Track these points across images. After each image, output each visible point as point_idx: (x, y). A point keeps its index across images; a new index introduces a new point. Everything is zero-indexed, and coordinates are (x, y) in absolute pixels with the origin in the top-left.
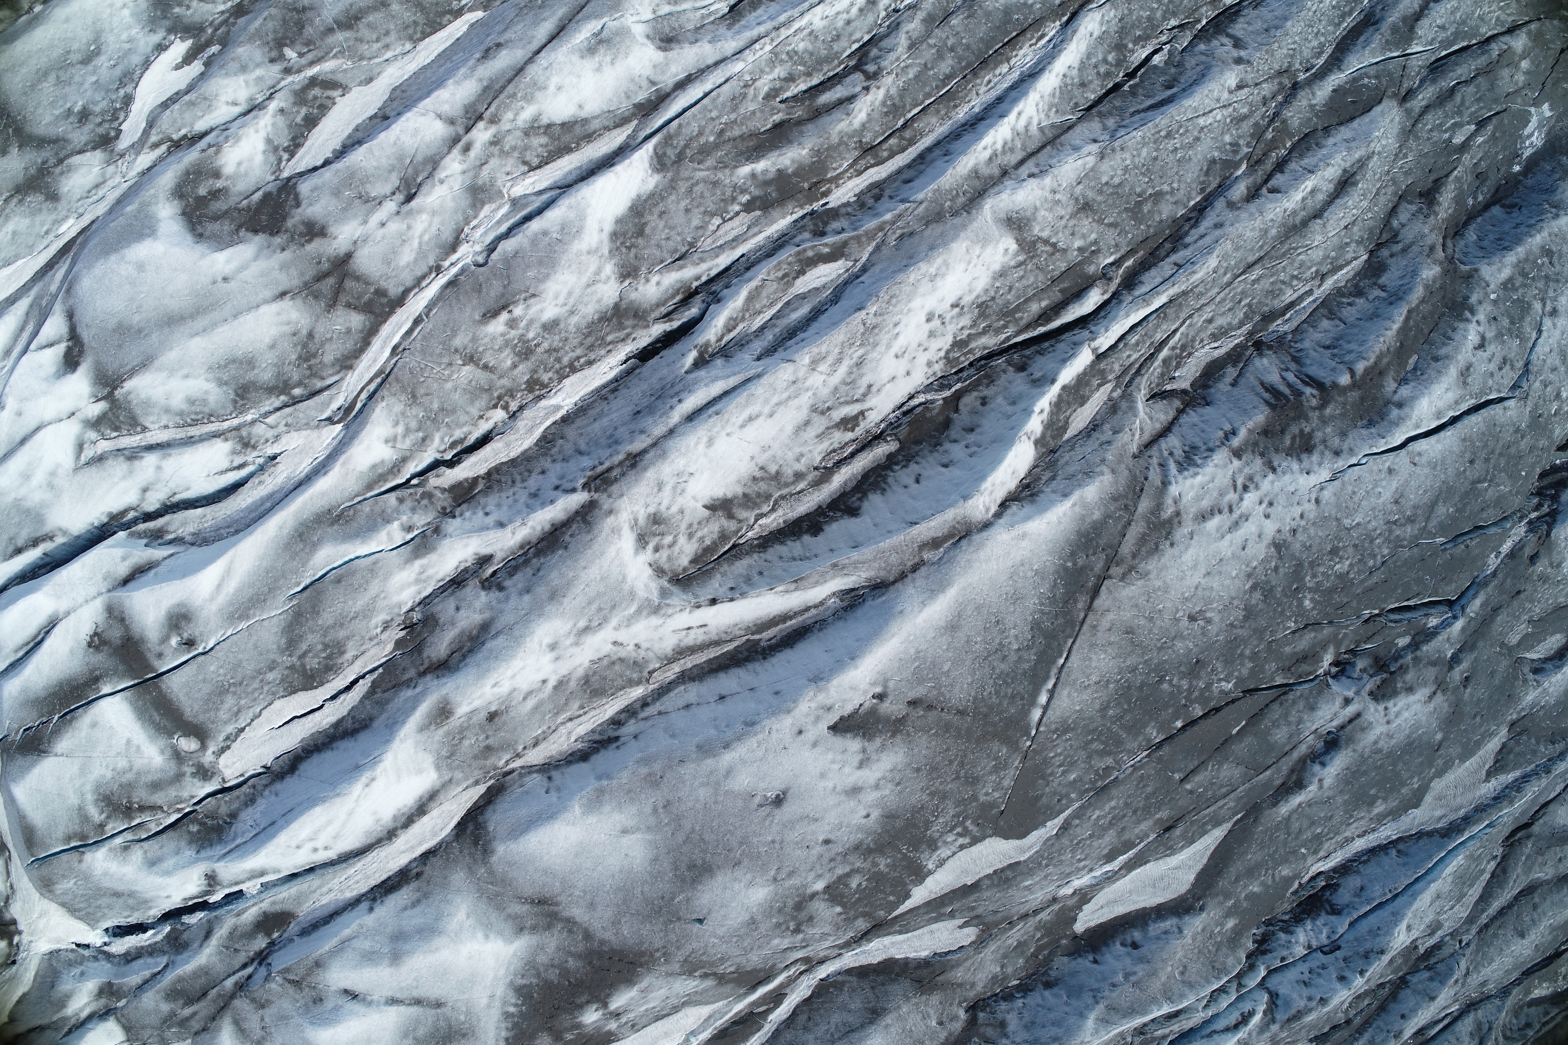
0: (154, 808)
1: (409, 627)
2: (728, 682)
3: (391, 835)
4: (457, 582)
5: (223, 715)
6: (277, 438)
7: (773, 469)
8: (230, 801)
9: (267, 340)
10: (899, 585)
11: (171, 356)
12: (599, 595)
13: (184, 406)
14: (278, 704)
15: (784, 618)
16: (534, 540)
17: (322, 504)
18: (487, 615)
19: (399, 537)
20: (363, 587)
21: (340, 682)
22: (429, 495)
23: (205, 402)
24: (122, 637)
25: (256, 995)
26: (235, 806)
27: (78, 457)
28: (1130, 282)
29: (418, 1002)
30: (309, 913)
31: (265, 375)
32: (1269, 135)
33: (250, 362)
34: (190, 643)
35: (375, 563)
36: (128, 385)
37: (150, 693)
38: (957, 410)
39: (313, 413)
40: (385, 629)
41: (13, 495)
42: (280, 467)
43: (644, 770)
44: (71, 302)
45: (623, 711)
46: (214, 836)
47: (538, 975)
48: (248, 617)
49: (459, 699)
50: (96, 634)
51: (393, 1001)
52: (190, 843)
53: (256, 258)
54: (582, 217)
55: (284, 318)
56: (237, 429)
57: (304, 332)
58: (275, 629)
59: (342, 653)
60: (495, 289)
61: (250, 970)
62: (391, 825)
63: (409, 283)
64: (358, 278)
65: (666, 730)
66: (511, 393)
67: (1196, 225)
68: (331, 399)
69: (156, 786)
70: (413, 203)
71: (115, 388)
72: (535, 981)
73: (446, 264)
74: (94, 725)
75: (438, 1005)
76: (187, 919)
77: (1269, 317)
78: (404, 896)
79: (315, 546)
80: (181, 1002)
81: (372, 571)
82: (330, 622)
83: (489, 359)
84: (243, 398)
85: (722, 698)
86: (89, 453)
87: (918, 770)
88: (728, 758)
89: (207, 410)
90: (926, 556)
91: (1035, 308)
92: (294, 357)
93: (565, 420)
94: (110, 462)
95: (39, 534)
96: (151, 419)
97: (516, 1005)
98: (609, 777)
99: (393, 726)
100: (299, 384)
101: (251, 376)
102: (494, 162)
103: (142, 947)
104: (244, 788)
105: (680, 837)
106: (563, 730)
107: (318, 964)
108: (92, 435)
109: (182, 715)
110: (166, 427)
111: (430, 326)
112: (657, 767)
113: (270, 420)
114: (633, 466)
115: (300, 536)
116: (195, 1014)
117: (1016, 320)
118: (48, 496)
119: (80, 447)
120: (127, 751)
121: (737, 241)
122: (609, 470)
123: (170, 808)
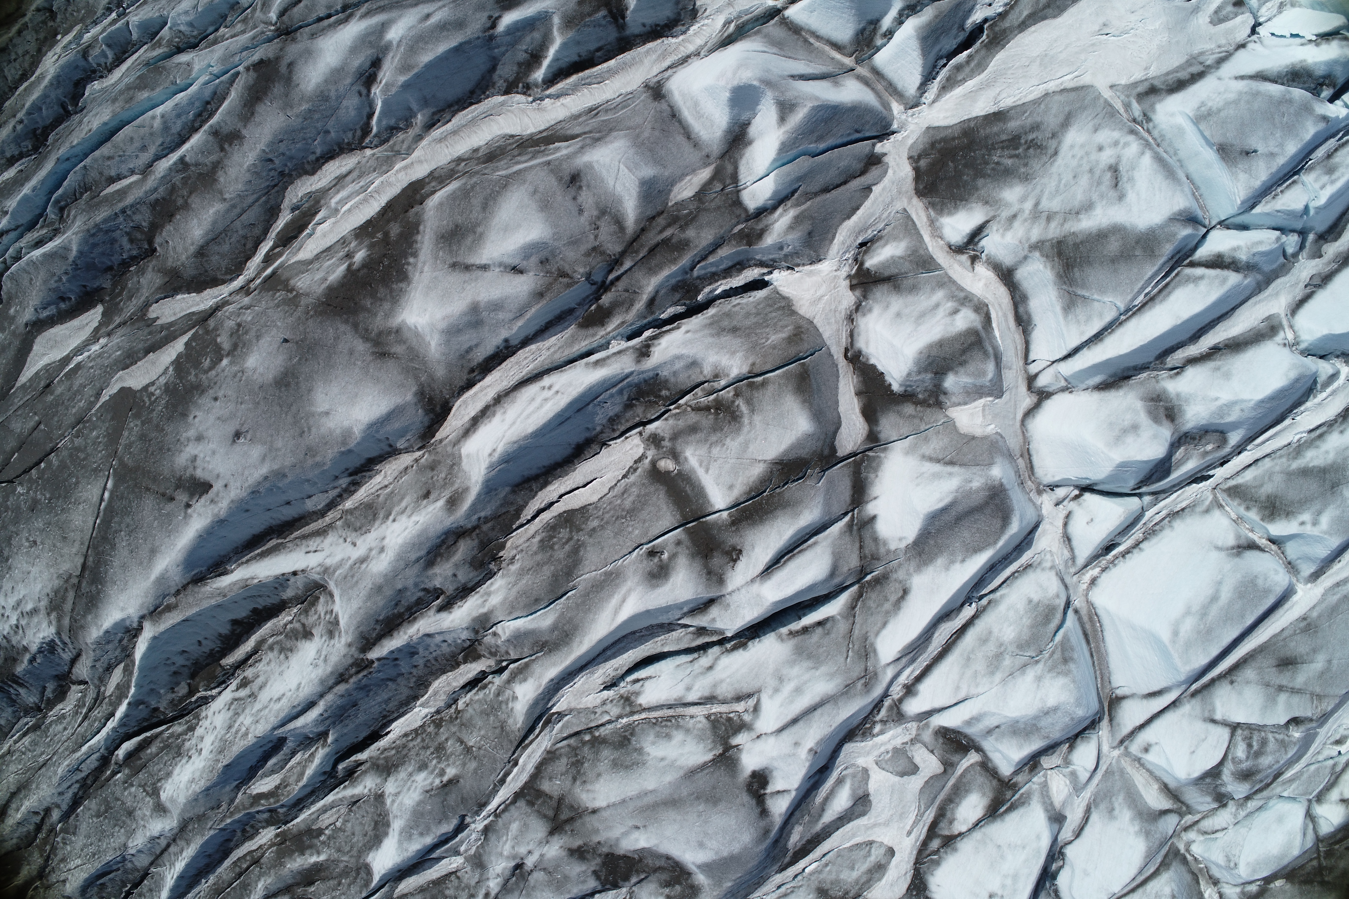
0: (698, 409)
1: (496, 561)
2: (289, 513)
3: (498, 400)
4: (465, 591)
5: (635, 491)
6: (604, 703)
7: (282, 656)
8: (634, 418)
9: (602, 780)
10: (185, 582)
11: (670, 777)
12: (352, 588)
13: (675, 733)
14: (595, 498)
15: (263, 555)
16: (405, 624)
17: (555, 657)
18: (430, 572)
19: (500, 629)
20: (523, 593)
21: (546, 516)
22: (493, 654)
23: (658, 735)
24: (712, 557)
25: (599, 259)
26: (629, 414)
27: (758, 701)
28: (105, 761)
29: (468, 268)
30: (567, 328)
31: (607, 753)
33: (616, 765)
34: (652, 553)
35: (510, 613)
36: (709, 757)
37: (691, 510)
38: (189, 685)
39: (574, 721)
40: (514, 558)
41: (818, 673)
42: (600, 681)
43: (318, 459)
44: (762, 824)
45: (355, 491)
46: (644, 388)
47: (392, 291)
48: (606, 573)
49: (441, 513)
50: (735, 561)
51: (484, 268)
52: (666, 381)
53: (618, 840)
54: (400, 842)
55: (591, 795)
56: (632, 713)
57: (578, 783)
58: (587, 563)
59: (541, 541)
60: (452, 799)
61: (611, 277)
62: (498, 408)
63: (512, 808)
64: (545, 816)
65: (316, 483)
66: (452, 720)
67: (76, 794)
68: (561, 731)
69: (693, 429)
70: (513, 864)
71: (721, 755)
72: (394, 286)
73: (491, 818)
74: (731, 487)
75: (454, 266)
76: (680, 309)
78: (480, 355)
79: (554, 627)
80: (674, 241)
81: (513, 607)
82: (545, 568)
83: (459, 748)
84: (625, 737)
85: (288, 503)
86: (751, 702)
87: (169, 450)
88: (264, 470)
89: (657, 729)
90: (173, 600)
91: (153, 749)
92: (586, 765)
93: (416, 698)
94: (730, 696)
95: (800, 638)
96: (700, 726)
97: (409, 264)
98: (343, 453)
100: (584, 743)
101: (616, 754)
102: (473, 883)
103: (725, 278)
104: (622, 428)
105: (294, 408)
106: (390, 479)
107: (540, 295)
108: (747, 718)
109: (667, 492)
110: (692, 717)
111: (492, 778)
112: (310, 462)
113: (607, 718)
114: (341, 675)
115: (567, 635)
116: (661, 232)
117: (162, 742)
118: (785, 671)
119: (756, 709)
120: (709, 464)
121: (324, 810)
122: (358, 672)
123: (685, 410)
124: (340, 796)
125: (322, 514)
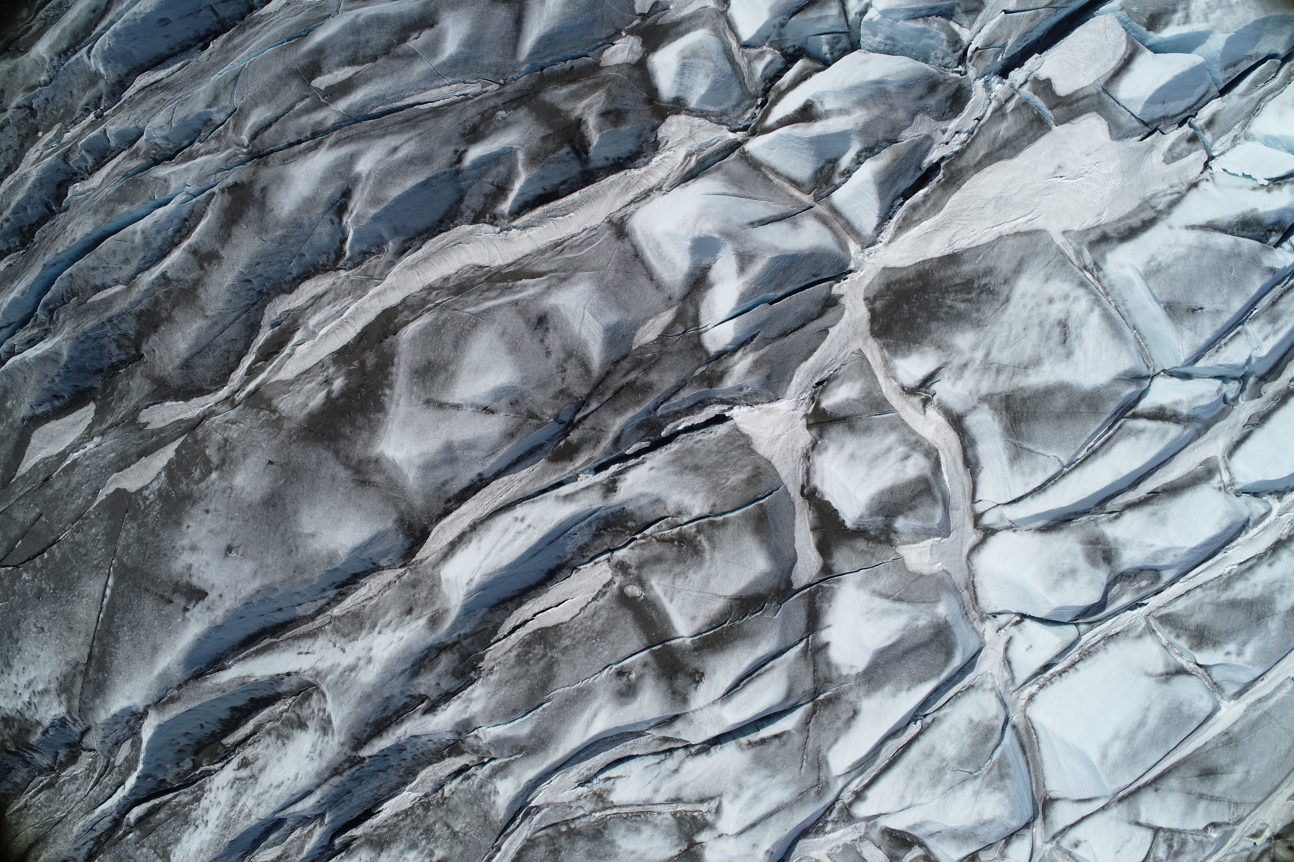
1: (475, 670)
2: (280, 617)
3: (474, 527)
4: (447, 696)
5: (604, 613)
6: (578, 798)
7: (279, 742)
8: (602, 546)
10: (186, 678)
12: (342, 694)
13: (643, 827)
14: (567, 618)
15: (258, 653)
16: (393, 725)
17: (533, 760)
18: (415, 682)
19: (481, 733)
20: (501, 704)
21: (521, 633)
22: (475, 751)
23: (628, 829)
24: (676, 679)
25: (567, 401)
26: (597, 542)
27: (720, 804)
28: (117, 822)
29: (441, 406)
30: (537, 461)
31: (581, 844)
33: (590, 855)
34: (620, 673)
35: (490, 720)
36: (675, 852)
37: (657, 635)
38: (193, 760)
39: (552, 813)
40: (492, 668)
41: (774, 781)
42: (575, 779)
43: (306, 576)
45: (342, 601)
46: (611, 519)
47: (370, 421)
48: (578, 689)
49: (423, 632)
50: (698, 682)
51: (457, 407)
52: (632, 514)
56: (605, 809)
58: (560, 678)
59: (518, 655)
61: (578, 416)
62: (474, 535)
65: (304, 595)
66: (439, 805)
67: (90, 850)
68: (540, 821)
69: (658, 559)
71: (686, 851)
72: (372, 416)
74: (694, 618)
75: (428, 402)
76: (645, 444)
78: (456, 487)
79: (532, 735)
80: (638, 384)
81: (492, 716)
82: (522, 681)
83: (446, 832)
84: (598, 830)
85: (280, 610)
86: (713, 804)
87: (165, 555)
88: (256, 584)
89: (628, 823)
90: (176, 692)
91: (161, 815)
92: (563, 853)
93: (405, 784)
94: (694, 798)
95: (759, 748)
96: (666, 822)
97: (385, 395)
98: (329, 571)
100: (561, 834)
101: (590, 846)
103: (687, 415)
104: (591, 555)
105: (282, 528)
106: (374, 592)
107: (511, 435)
108: (710, 818)
109: (634, 616)
110: (659, 813)
112: (299, 578)
113: (581, 812)
114: (336, 769)
115: (544, 743)
116: (625, 375)
117: (171, 809)
118: (744, 779)
119: (718, 811)
120: (673, 594)
122: (351, 767)
123: (650, 541)
125: (312, 618)
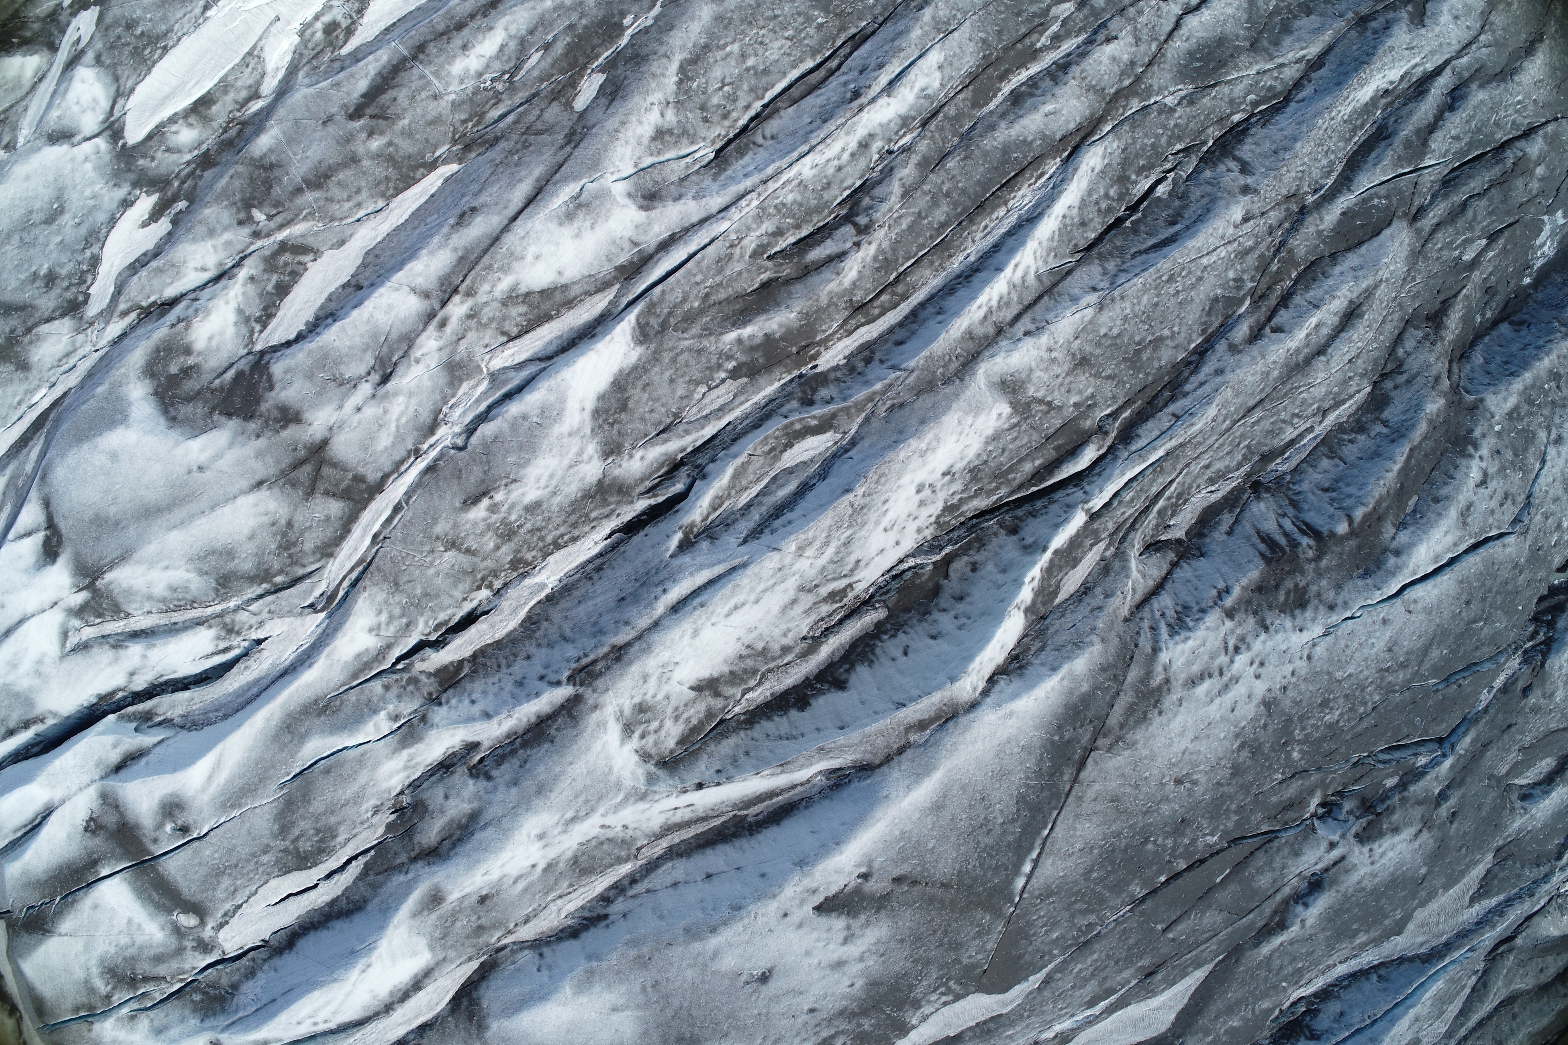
0: (158, 979)
1: (399, 810)
2: (714, 858)
3: (388, 1008)
4: (445, 767)
5: (220, 894)
6: (261, 624)
8: (231, 972)
9: (246, 532)
10: (885, 769)
11: (150, 549)
12: (586, 788)
13: (166, 594)
14: (273, 883)
15: (771, 794)
16: (521, 731)
17: (308, 695)
18: (475, 805)
19: (386, 727)
20: (353, 776)
21: (333, 864)
22: (414, 681)
23: (186, 589)
24: (117, 823)
26: (236, 977)
27: (63, 644)
28: (1126, 436)
31: (247, 566)
32: (1274, 267)
33: (229, 553)
34: (183, 830)
35: (363, 754)
36: (109, 577)
37: (147, 874)
38: (946, 576)
39: (296, 601)
40: (375, 813)
42: (265, 654)
43: (633, 953)
44: (46, 490)
45: (612, 887)
46: (217, 1006)
48: (240, 806)
49: (450, 887)
50: (91, 819)
52: (194, 1011)
53: (231, 446)
54: (562, 400)
55: (262, 508)
56: (220, 615)
57: (283, 522)
58: (267, 816)
59: (334, 837)
60: (475, 474)
62: (388, 1000)
63: (387, 468)
64: (335, 465)
65: (654, 910)
66: (495, 574)
67: (1196, 370)
68: (313, 586)
69: (158, 959)
70: (389, 386)
71: (96, 579)
73: (425, 446)
74: (95, 907)
77: (1267, 457)
79: (303, 738)
81: (360, 762)
82: (321, 809)
83: (471, 543)
84: (224, 587)
85: (709, 876)
86: (73, 640)
87: (902, 941)
88: (714, 942)
89: (189, 597)
90: (912, 737)
91: (1028, 467)
92: (273, 546)
93: (550, 599)
94: (95, 650)
95: (30, 716)
96: (134, 606)
98: (599, 958)
99: (387, 911)
100: (281, 572)
101: (231, 566)
102: (471, 336)
104: (244, 961)
105: (669, 1013)
106: (553, 907)
108: (76, 623)
109: (180, 894)
110: (150, 612)
111: (410, 514)
112: (645, 949)
113: (254, 607)
114: (618, 659)
115: (288, 727)
117: (1009, 481)
118: (36, 682)
119: (65, 635)
120: (129, 929)
121: (722, 410)
122: (594, 662)
123: (172, 978)
124: (689, 439)
125: (669, 855)
